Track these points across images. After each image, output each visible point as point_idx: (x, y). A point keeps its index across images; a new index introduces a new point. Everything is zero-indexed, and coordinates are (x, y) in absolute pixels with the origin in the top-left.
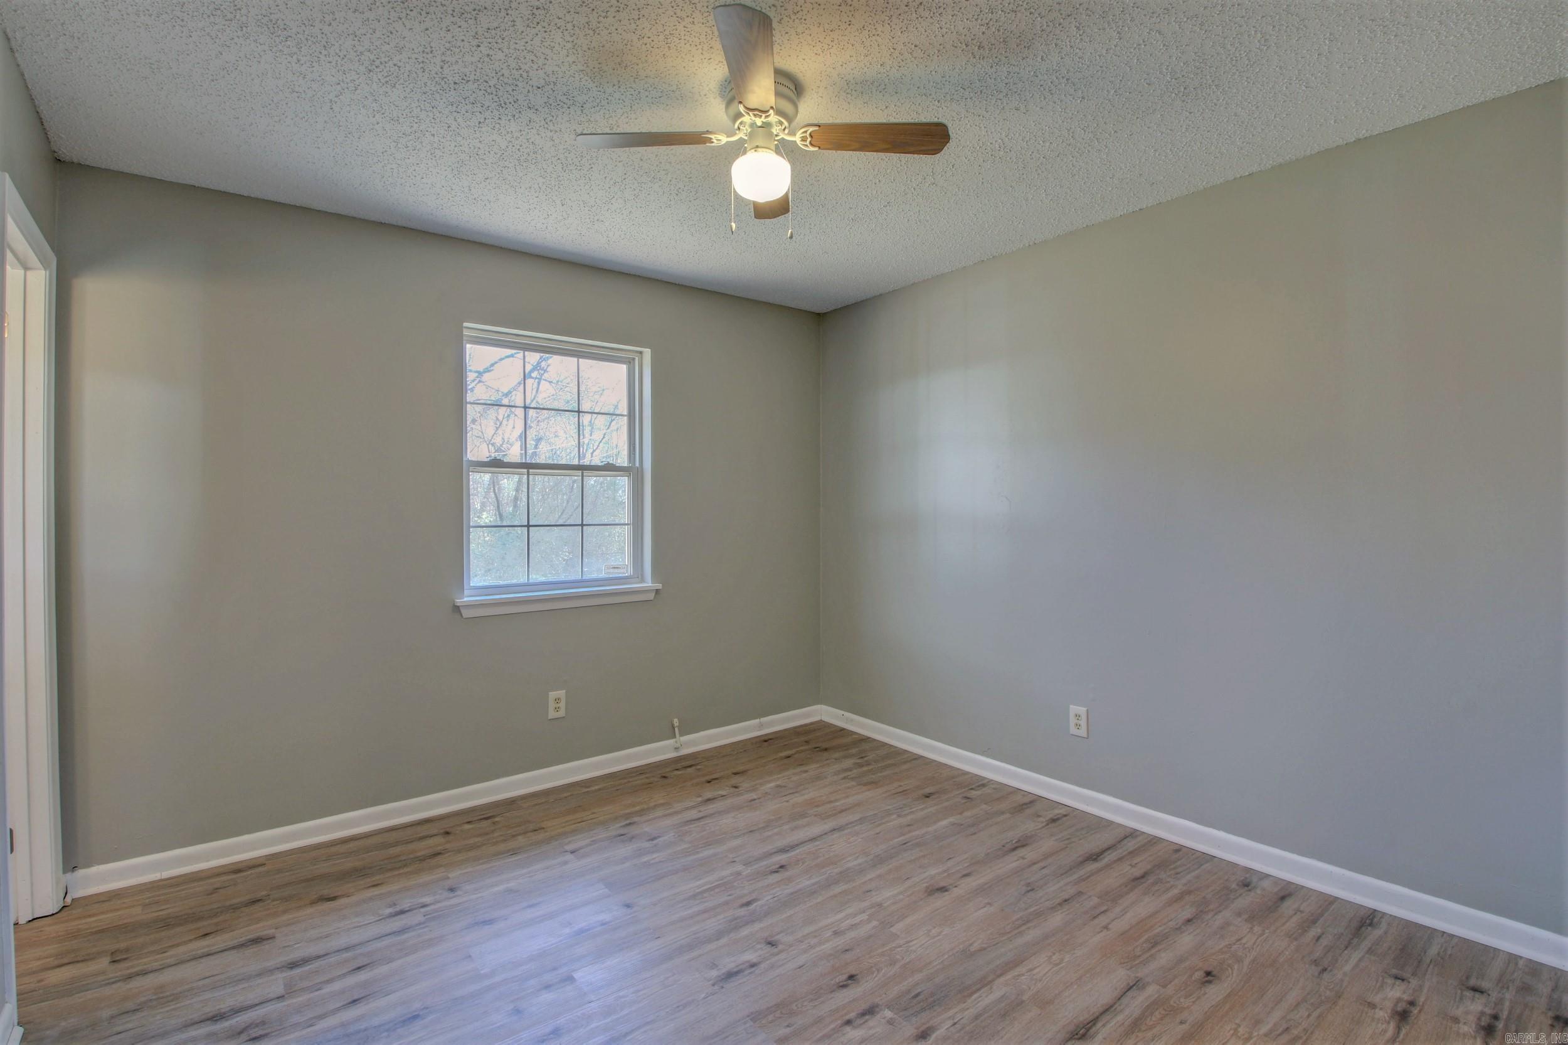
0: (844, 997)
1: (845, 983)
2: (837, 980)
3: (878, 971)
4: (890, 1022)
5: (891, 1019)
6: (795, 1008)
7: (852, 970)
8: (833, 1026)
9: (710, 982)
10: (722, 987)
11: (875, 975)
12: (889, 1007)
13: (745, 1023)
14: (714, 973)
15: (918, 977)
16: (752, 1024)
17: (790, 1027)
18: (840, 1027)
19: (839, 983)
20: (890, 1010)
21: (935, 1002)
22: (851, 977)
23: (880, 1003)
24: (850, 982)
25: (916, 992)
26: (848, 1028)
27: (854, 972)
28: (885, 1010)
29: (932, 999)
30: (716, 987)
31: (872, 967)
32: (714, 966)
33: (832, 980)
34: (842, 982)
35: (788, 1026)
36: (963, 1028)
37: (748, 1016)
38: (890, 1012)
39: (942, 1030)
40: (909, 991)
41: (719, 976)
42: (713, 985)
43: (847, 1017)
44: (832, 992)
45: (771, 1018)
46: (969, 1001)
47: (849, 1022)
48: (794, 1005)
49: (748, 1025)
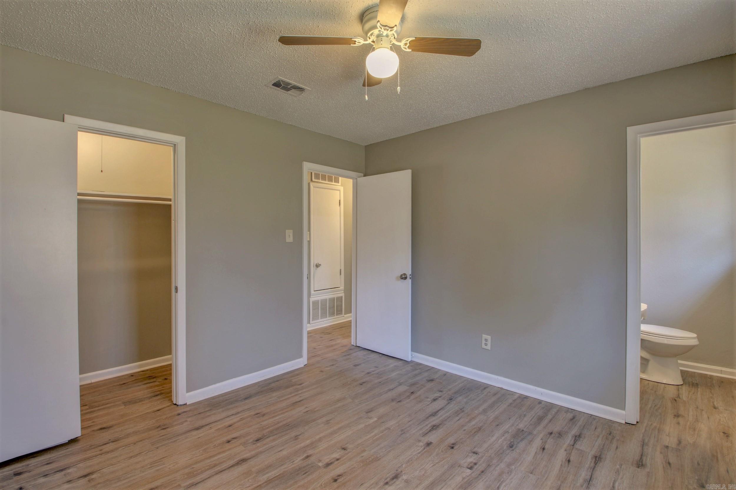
0: (338, 471)
1: (339, 477)
2: (343, 478)
3: (321, 485)
4: (320, 461)
5: (319, 462)
6: (361, 464)
7: (335, 485)
8: (344, 458)
9: (404, 472)
10: (397, 470)
11: (324, 483)
12: (320, 467)
13: (380, 456)
14: (405, 477)
15: (302, 483)
16: (377, 456)
17: (362, 456)
18: (341, 458)
19: (341, 477)
20: (319, 466)
21: (298, 471)
22: (335, 480)
23: (323, 469)
24: (336, 478)
25: (305, 475)
26: (338, 457)
27: (334, 483)
28: (322, 466)
29: (299, 472)
30: (400, 470)
31: (324, 487)
32: (407, 481)
33: (345, 478)
34: (340, 478)
35: (363, 456)
36: (290, 461)
37: (380, 459)
38: (319, 465)
39: (299, 459)
40: (308, 475)
41: (401, 476)
42: (401, 471)
43: (338, 461)
44: (345, 472)
45: (371, 459)
46: (282, 472)
47: (338, 460)
48: (361, 465)
49: (379, 455)
